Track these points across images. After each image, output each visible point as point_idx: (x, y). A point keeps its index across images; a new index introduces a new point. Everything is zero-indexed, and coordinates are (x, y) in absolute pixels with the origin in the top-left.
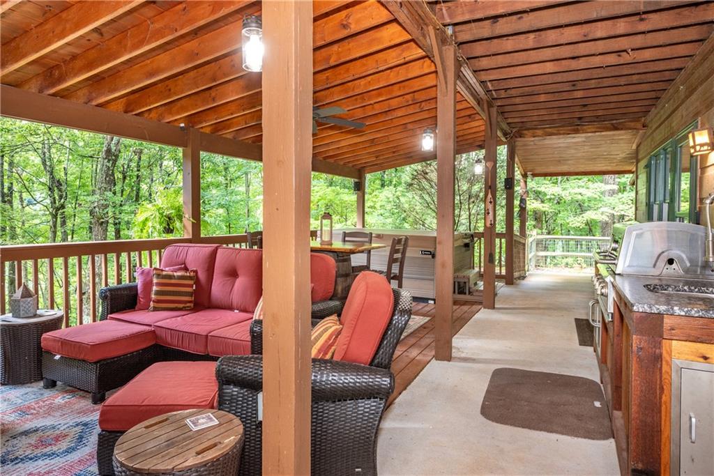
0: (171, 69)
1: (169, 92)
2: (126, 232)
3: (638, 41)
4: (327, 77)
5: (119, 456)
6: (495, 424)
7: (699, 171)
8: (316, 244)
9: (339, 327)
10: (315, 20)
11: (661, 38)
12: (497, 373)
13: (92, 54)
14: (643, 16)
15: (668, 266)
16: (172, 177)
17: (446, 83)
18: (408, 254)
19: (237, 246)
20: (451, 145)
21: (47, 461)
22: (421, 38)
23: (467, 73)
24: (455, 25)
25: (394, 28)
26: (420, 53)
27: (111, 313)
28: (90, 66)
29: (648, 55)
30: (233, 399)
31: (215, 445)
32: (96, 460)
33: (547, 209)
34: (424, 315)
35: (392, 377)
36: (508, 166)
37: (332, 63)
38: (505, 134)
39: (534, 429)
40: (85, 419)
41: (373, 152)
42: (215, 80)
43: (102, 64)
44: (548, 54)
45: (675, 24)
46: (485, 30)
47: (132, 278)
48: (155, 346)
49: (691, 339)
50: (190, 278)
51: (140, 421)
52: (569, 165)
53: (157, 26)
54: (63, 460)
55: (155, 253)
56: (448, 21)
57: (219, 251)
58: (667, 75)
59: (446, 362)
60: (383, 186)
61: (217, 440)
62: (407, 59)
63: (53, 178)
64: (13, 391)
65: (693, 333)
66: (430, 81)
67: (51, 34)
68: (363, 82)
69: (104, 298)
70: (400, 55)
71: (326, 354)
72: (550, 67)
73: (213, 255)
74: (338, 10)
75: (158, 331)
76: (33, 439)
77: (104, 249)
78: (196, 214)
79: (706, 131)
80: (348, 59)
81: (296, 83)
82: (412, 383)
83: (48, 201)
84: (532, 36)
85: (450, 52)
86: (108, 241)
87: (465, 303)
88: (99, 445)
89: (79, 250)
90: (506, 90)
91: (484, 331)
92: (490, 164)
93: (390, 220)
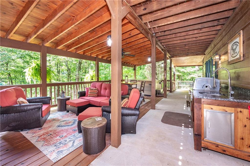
0: (93, 45)
1: (93, 50)
2: (83, 80)
3: (200, 35)
4: (127, 46)
5: (82, 125)
6: (164, 124)
7: (217, 65)
8: (124, 82)
9: (128, 100)
10: (122, 34)
11: (206, 34)
12: (166, 113)
13: (77, 43)
14: (201, 29)
15: (206, 88)
16: (93, 68)
17: (153, 46)
18: (145, 85)
19: (107, 83)
20: (155, 60)
21: (67, 127)
22: (147, 36)
23: (159, 43)
24: (155, 33)
25: (141, 34)
26: (147, 40)
27: (80, 97)
28: (77, 45)
29: (203, 38)
30: (105, 115)
31: (101, 124)
32: (77, 127)
33: (181, 74)
34: (149, 99)
35: (139, 111)
36: (170, 64)
37: (128, 42)
38: (169, 57)
39: (174, 125)
40: (75, 119)
41: (138, 62)
42: (102, 47)
43: (79, 45)
44: (178, 39)
45: (209, 31)
46: (163, 34)
47: (84, 90)
48: (89, 104)
49: (208, 104)
50: (97, 90)
51: (86, 118)
52: (186, 64)
53: (90, 36)
54: (71, 127)
55: (89, 84)
56: (153, 32)
57: (103, 84)
58: (209, 42)
59: (154, 110)
60: (141, 69)
61: (101, 123)
62: (145, 41)
63: (68, 68)
64: (60, 113)
65: (209, 103)
66: (150, 46)
67: (69, 39)
68: (135, 46)
69: (79, 94)
70: (143, 40)
71: (125, 106)
72: (179, 42)
73: (102, 84)
74: (129, 31)
75: (90, 101)
76: (65, 122)
77: (79, 83)
78: (98, 76)
79: (218, 56)
80: (131, 41)
81: (118, 49)
82: (146, 114)
83: (67, 73)
84: (174, 35)
85: (154, 39)
86: (79, 82)
87: (159, 97)
88: (78, 124)
89: (74, 84)
90: (169, 47)
91: (164, 103)
92: (165, 64)
93: (142, 77)
